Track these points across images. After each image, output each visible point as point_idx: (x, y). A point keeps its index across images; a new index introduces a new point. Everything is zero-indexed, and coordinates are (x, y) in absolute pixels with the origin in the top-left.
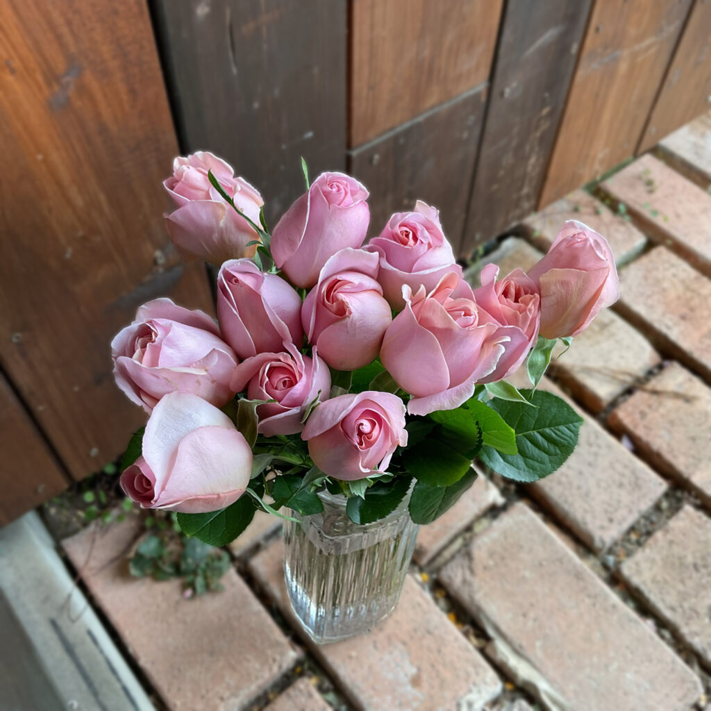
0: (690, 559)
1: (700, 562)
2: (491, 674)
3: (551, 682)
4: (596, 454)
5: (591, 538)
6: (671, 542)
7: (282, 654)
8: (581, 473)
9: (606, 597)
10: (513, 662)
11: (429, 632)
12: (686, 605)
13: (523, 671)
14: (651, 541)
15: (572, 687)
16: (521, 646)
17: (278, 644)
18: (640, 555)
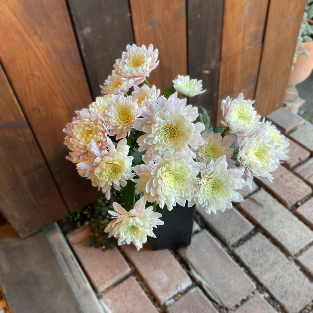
0: (257, 249)
1: (260, 250)
2: (188, 279)
3: (207, 281)
4: (231, 216)
5: (225, 240)
6: (252, 244)
7: (127, 269)
8: (225, 221)
9: (228, 258)
10: (196, 275)
11: (171, 266)
12: (254, 263)
13: (198, 278)
14: (245, 243)
15: (213, 284)
16: (199, 271)
17: (125, 266)
18: (241, 247)
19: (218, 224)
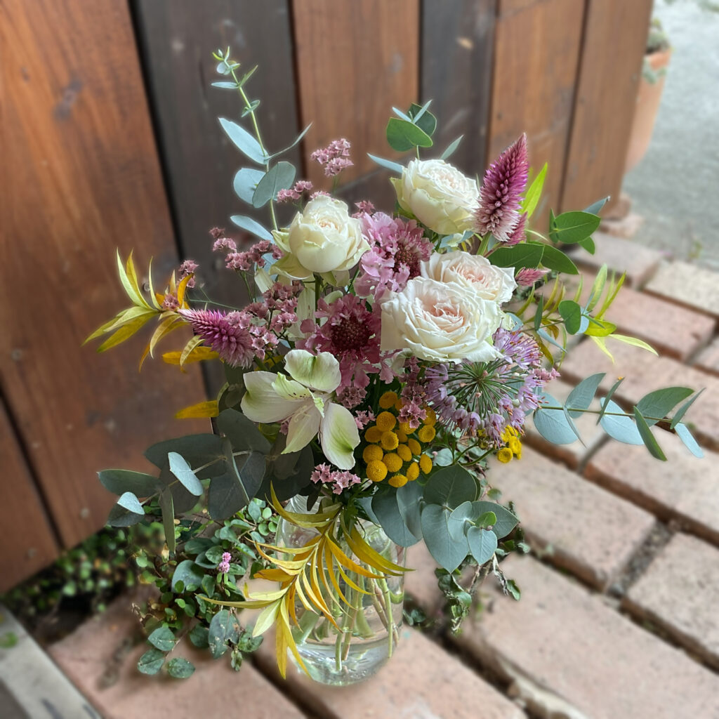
0: (693, 579)
1: (703, 580)
3: (580, 709)
4: (580, 499)
5: (591, 572)
6: (670, 567)
8: (569, 517)
10: (539, 697)
11: (447, 681)
12: (700, 620)
13: (550, 703)
14: (651, 568)
16: (543, 680)
18: (644, 581)
19: (550, 527)
